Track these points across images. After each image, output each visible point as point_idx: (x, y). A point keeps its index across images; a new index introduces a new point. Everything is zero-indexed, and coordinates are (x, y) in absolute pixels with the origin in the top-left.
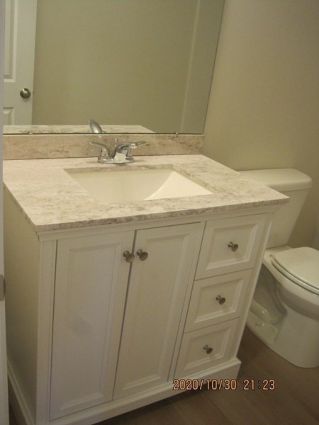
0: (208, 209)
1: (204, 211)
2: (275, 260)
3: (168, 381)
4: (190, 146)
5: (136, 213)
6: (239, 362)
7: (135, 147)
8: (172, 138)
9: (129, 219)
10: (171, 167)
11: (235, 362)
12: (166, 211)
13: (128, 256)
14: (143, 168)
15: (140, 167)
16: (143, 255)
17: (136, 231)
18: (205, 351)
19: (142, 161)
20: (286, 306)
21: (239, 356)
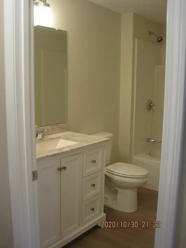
0: (84, 146)
1: (82, 147)
2: (108, 170)
3: (80, 227)
4: (63, 128)
5: (60, 152)
6: (105, 214)
7: (47, 130)
8: (56, 126)
9: (59, 154)
10: (59, 138)
11: (104, 215)
12: (70, 149)
13: (60, 169)
14: (49, 139)
15: (48, 139)
16: (65, 168)
17: (61, 159)
18: (92, 211)
19: (47, 137)
20: (117, 188)
21: (105, 212)
